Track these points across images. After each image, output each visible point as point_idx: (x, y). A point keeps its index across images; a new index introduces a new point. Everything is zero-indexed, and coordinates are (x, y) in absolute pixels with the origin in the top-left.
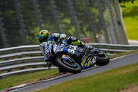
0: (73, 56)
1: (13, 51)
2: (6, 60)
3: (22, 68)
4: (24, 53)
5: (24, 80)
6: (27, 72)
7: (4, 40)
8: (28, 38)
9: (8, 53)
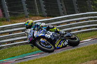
0: (49, 40)
1: (82, 16)
2: (77, 22)
3: (88, 28)
4: (90, 17)
5: (89, 36)
6: (92, 31)
7: (75, 8)
8: (92, 7)
9: (79, 17)
